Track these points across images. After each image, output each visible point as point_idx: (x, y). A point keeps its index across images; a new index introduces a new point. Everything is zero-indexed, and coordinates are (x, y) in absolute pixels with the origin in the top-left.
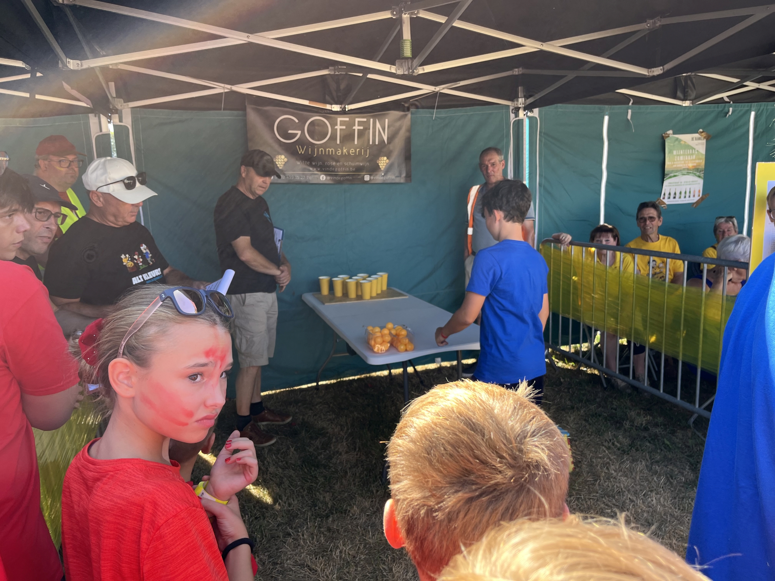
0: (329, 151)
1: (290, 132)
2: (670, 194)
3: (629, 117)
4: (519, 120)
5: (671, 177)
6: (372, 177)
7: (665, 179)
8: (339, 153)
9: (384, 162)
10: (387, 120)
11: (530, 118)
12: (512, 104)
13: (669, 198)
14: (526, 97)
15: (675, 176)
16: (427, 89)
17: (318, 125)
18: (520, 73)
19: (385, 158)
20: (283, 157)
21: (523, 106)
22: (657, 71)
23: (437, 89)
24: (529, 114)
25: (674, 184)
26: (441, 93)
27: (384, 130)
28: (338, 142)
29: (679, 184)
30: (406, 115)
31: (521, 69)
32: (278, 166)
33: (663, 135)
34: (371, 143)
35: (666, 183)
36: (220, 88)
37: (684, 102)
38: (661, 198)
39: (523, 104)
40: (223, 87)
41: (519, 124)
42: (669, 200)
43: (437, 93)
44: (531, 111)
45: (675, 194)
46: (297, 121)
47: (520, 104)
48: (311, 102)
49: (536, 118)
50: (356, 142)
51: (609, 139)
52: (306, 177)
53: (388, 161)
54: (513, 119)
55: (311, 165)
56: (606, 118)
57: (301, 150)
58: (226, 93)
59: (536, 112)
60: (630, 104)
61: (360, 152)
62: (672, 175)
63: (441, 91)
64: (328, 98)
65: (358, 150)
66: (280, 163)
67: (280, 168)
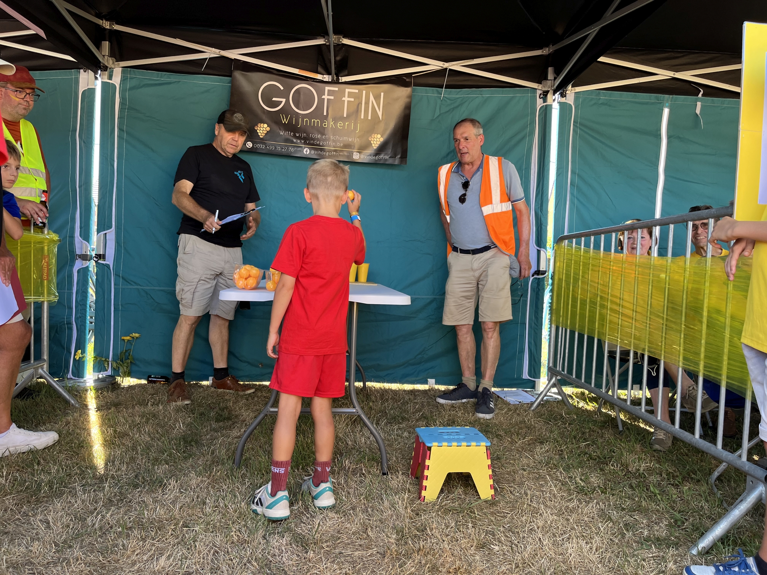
1: (274, 99)
3: (698, 111)
6: (362, 156)
8: (325, 125)
9: (378, 140)
10: (382, 95)
12: (539, 86)
16: (434, 65)
19: (379, 136)
20: (265, 125)
21: (552, 89)
23: (446, 65)
27: (378, 104)
28: (325, 113)
31: (551, 47)
32: (259, 134)
34: (362, 117)
36: (210, 53)
40: (213, 52)
44: (564, 94)
46: (282, 88)
47: (549, 86)
48: (302, 71)
49: (570, 105)
52: (288, 149)
53: (382, 139)
54: (540, 105)
55: (294, 136)
56: (666, 111)
57: (285, 120)
58: (216, 57)
60: (700, 95)
61: (349, 126)
63: (450, 68)
65: (347, 124)
66: (261, 132)
67: (261, 137)
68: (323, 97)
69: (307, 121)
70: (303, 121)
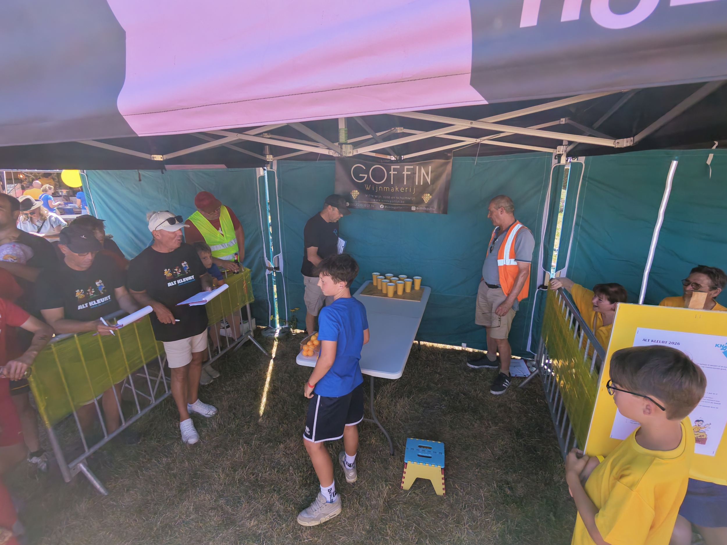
0: (385, 188)
1: (360, 175)
3: (709, 162)
6: (418, 208)
8: (393, 190)
9: (428, 197)
10: (430, 167)
11: (574, 164)
12: (554, 151)
16: (469, 141)
17: (378, 171)
18: (566, 122)
19: (429, 195)
20: (357, 191)
21: (565, 153)
22: (627, 142)
23: (478, 141)
24: (573, 160)
26: (481, 143)
27: (428, 174)
28: (392, 183)
30: (448, 162)
32: (353, 197)
34: (417, 184)
41: (560, 169)
44: (576, 158)
46: (365, 168)
47: (563, 151)
48: (377, 154)
49: (581, 163)
50: (405, 183)
52: (371, 205)
53: (431, 197)
54: (555, 164)
55: (373, 198)
56: (674, 164)
57: (368, 188)
59: (582, 160)
60: (714, 147)
61: (408, 190)
65: (406, 189)
66: (354, 195)
67: (354, 199)
68: (390, 173)
69: (381, 188)
70: (378, 188)
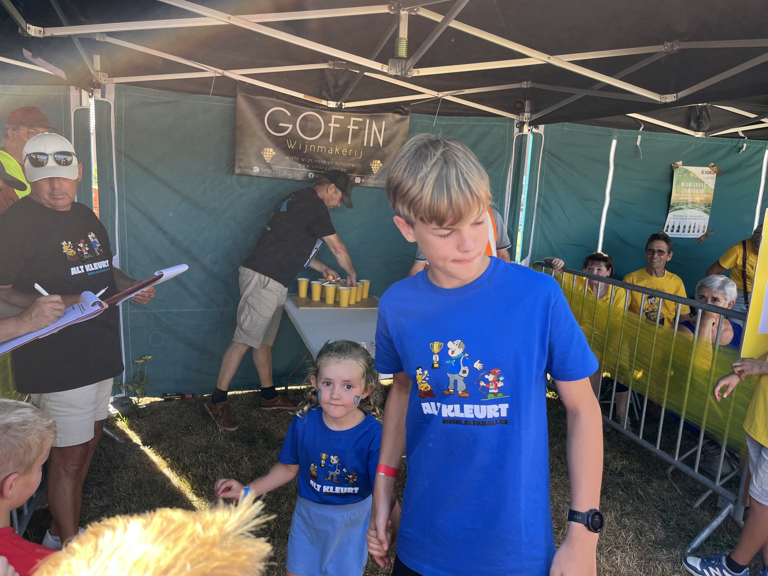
0: (320, 148)
1: (281, 124)
2: (673, 227)
3: (638, 143)
4: (522, 135)
5: (676, 210)
6: (363, 180)
7: (670, 211)
8: (331, 152)
9: (378, 165)
10: (384, 122)
11: (535, 135)
12: (517, 117)
13: (672, 231)
14: (532, 112)
15: (680, 209)
16: (429, 94)
17: (311, 121)
18: (529, 86)
19: (379, 162)
20: (271, 150)
21: (529, 121)
22: (670, 98)
23: (440, 95)
24: (534, 130)
25: (679, 217)
26: (443, 99)
27: (380, 132)
28: (331, 140)
29: (684, 217)
30: (405, 119)
31: (529, 82)
32: (266, 159)
33: (672, 165)
34: (365, 145)
35: (670, 215)
36: (211, 72)
37: (696, 133)
38: (664, 231)
39: (528, 119)
40: (215, 71)
41: (522, 139)
42: (672, 233)
43: (440, 98)
44: (537, 128)
45: (679, 227)
46: (289, 114)
47: (526, 119)
48: (307, 96)
49: (541, 134)
50: (349, 143)
51: (615, 165)
52: (294, 173)
53: (381, 165)
54: (517, 133)
55: (300, 162)
56: (614, 142)
57: (291, 145)
58: (216, 77)
59: (541, 129)
60: (641, 130)
61: (353, 153)
62: (678, 207)
63: (444, 98)
64: (324, 94)
65: (350, 150)
66: (267, 156)
67: (267, 161)
69: (313, 147)
70: (309, 147)
